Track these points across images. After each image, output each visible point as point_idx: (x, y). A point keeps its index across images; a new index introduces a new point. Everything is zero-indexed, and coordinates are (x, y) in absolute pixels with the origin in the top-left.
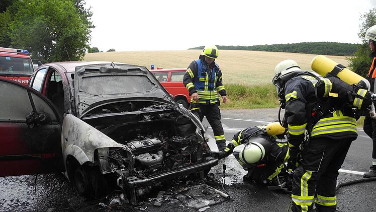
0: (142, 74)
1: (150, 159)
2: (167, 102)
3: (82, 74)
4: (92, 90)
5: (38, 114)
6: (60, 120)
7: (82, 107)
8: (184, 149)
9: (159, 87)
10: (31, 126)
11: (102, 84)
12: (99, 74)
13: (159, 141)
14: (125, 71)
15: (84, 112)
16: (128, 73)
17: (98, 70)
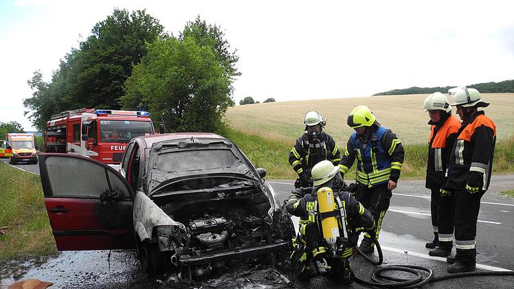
0: (226, 148)
1: (210, 239)
2: (249, 178)
3: (158, 150)
4: (167, 167)
5: (112, 191)
6: (133, 197)
7: (153, 185)
8: (254, 230)
9: (244, 161)
10: (105, 203)
11: (178, 160)
12: (177, 149)
13: (225, 221)
14: (207, 145)
15: (154, 190)
16: (210, 148)
17: (176, 146)
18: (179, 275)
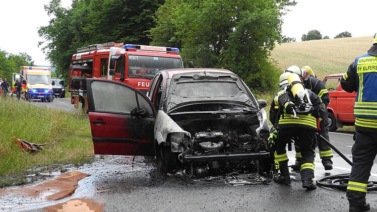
0: (232, 81)
1: (209, 146)
2: (248, 106)
3: (177, 80)
4: (183, 93)
5: (140, 109)
6: (155, 115)
7: (171, 105)
8: (245, 144)
9: (246, 92)
10: (134, 117)
11: (192, 88)
12: (192, 80)
13: (222, 134)
14: (216, 78)
15: (171, 109)
16: (219, 80)
17: (191, 77)
18: (184, 171)
